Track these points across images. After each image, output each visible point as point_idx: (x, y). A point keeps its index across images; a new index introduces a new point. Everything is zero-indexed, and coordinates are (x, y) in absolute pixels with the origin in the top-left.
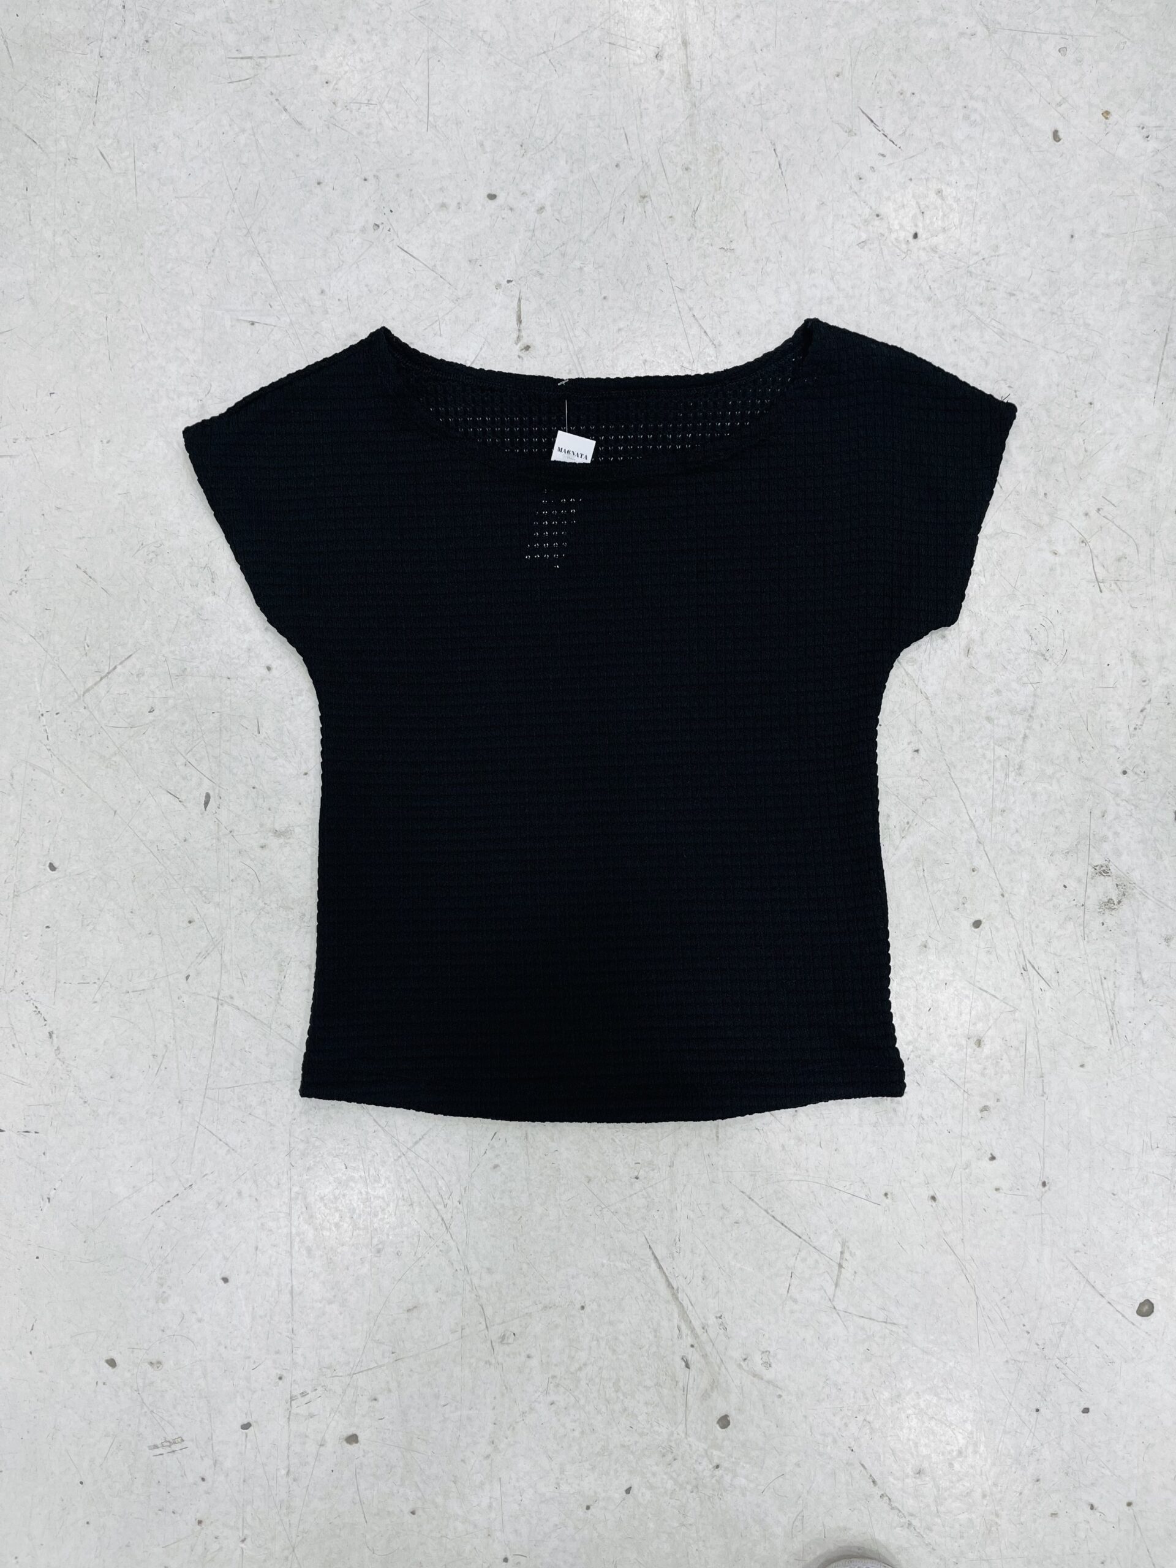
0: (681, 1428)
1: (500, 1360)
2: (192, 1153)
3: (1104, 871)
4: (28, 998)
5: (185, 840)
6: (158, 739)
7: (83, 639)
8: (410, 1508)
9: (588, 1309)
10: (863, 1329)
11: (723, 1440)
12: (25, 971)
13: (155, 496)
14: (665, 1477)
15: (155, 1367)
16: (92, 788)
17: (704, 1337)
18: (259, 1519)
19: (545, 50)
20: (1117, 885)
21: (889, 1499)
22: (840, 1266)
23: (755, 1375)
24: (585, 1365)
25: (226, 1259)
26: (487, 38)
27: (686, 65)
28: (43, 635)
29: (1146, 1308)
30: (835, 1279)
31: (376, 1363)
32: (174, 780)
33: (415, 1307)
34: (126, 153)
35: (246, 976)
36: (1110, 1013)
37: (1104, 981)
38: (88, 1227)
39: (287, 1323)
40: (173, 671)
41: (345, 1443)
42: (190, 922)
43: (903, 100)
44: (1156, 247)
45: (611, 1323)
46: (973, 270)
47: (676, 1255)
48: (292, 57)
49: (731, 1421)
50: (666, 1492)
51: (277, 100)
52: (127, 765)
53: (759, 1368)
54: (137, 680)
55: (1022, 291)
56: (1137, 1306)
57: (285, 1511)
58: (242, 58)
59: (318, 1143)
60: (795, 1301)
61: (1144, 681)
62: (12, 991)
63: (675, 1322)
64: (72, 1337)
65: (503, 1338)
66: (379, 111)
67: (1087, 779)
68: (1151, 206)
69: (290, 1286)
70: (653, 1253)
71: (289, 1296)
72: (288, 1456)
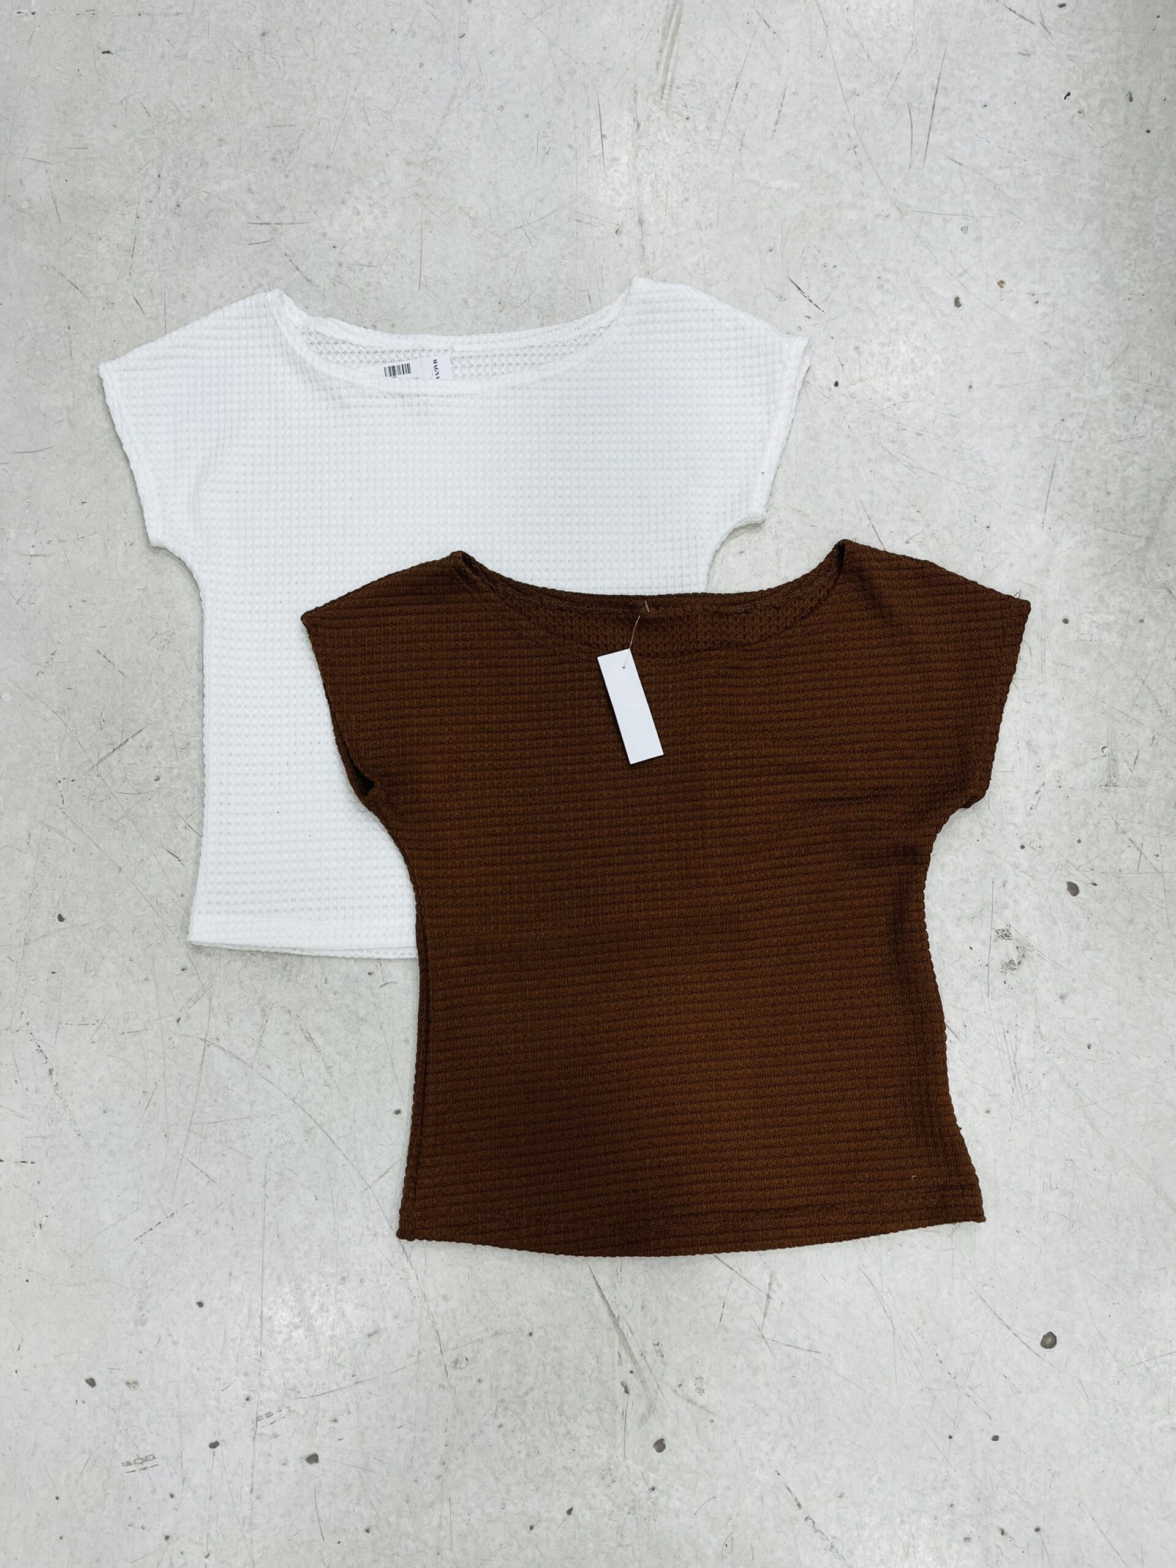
0: (620, 1450)
1: (452, 1382)
2: (175, 1184)
3: (1005, 934)
4: (32, 1038)
5: (182, 896)
6: (162, 805)
7: (99, 715)
8: (365, 1527)
9: (535, 1336)
10: (789, 1356)
11: (659, 1462)
12: (30, 1013)
13: (170, 591)
14: (605, 1498)
15: (132, 1386)
16: (101, 846)
17: (642, 1364)
18: (223, 1536)
19: (522, 224)
20: (1017, 948)
21: (814, 1522)
22: (769, 1297)
23: (689, 1401)
24: (532, 1389)
25: (202, 1285)
26: (472, 214)
27: (642, 240)
28: (64, 711)
29: (1049, 1340)
30: (763, 1310)
31: (338, 1386)
32: (175, 841)
33: (375, 1332)
34: (157, 301)
35: (231, 1020)
36: (1012, 1063)
37: (1006, 1034)
38: (75, 1252)
39: (256, 1346)
40: (179, 744)
41: (306, 1463)
42: (183, 970)
43: (826, 272)
44: (1043, 396)
45: (556, 1349)
46: (886, 414)
47: (617, 1284)
48: (305, 224)
49: (666, 1446)
50: (604, 1513)
51: (291, 260)
52: (133, 827)
53: (693, 1394)
54: (145, 752)
55: (927, 432)
56: (1041, 1338)
57: (247, 1528)
58: (261, 224)
59: (290, 1176)
60: (727, 1330)
61: (1038, 767)
62: (17, 1031)
63: (617, 1349)
64: (55, 1357)
65: (456, 1362)
66: (379, 272)
67: (990, 852)
68: (1039, 362)
69: (260, 1310)
70: (597, 1282)
71: (258, 1320)
72: (252, 1474)
